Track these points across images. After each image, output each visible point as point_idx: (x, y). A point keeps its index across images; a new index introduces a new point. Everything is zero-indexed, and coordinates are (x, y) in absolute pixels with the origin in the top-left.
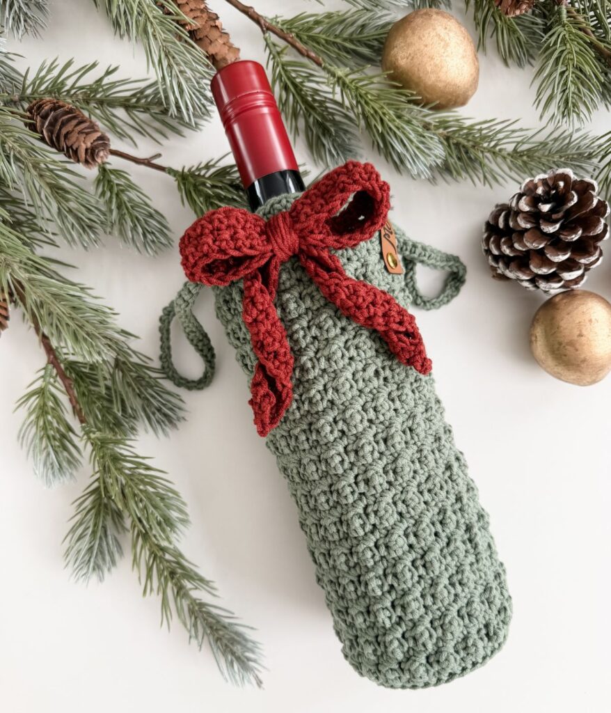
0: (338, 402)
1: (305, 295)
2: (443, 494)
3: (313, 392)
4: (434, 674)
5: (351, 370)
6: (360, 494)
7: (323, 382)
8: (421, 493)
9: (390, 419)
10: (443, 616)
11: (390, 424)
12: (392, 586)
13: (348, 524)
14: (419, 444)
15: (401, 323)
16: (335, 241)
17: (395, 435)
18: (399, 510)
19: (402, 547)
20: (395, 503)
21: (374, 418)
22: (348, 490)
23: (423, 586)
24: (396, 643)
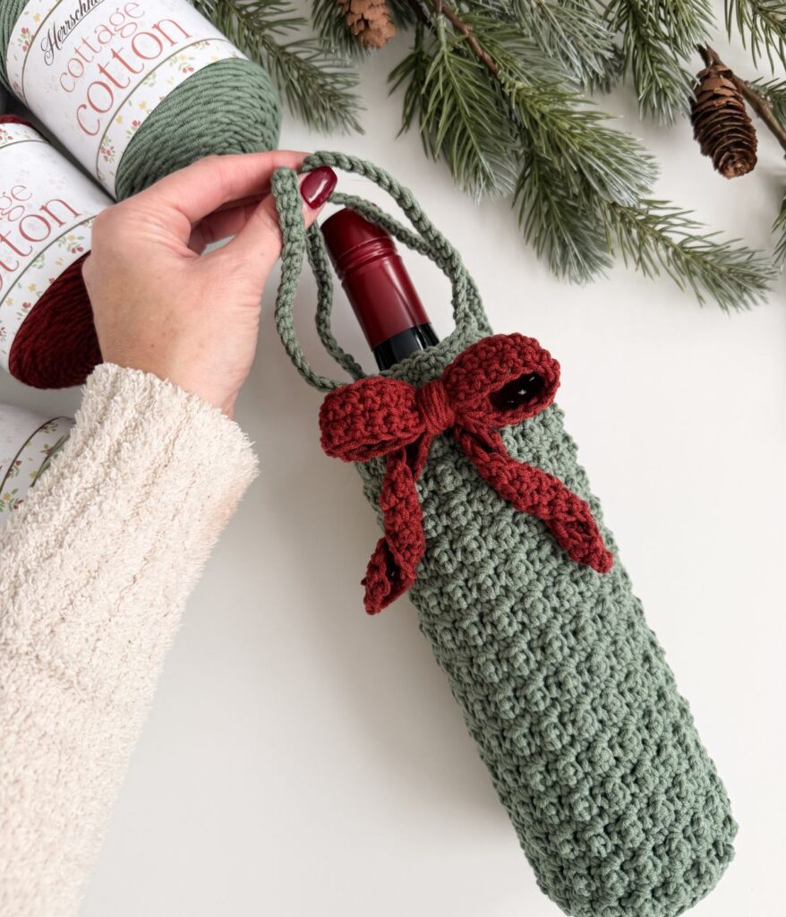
0: (514, 589)
1: (461, 465)
2: (646, 690)
3: (482, 577)
4: (661, 910)
5: (524, 548)
6: (552, 699)
7: (493, 565)
8: (622, 693)
9: (577, 606)
10: (668, 840)
11: (578, 612)
12: (601, 808)
13: (541, 736)
14: (612, 633)
15: (570, 512)
16: (496, 419)
17: (586, 626)
18: (600, 718)
19: (608, 761)
20: (595, 710)
21: (558, 605)
22: (539, 695)
23: (639, 807)
24: (615, 877)
